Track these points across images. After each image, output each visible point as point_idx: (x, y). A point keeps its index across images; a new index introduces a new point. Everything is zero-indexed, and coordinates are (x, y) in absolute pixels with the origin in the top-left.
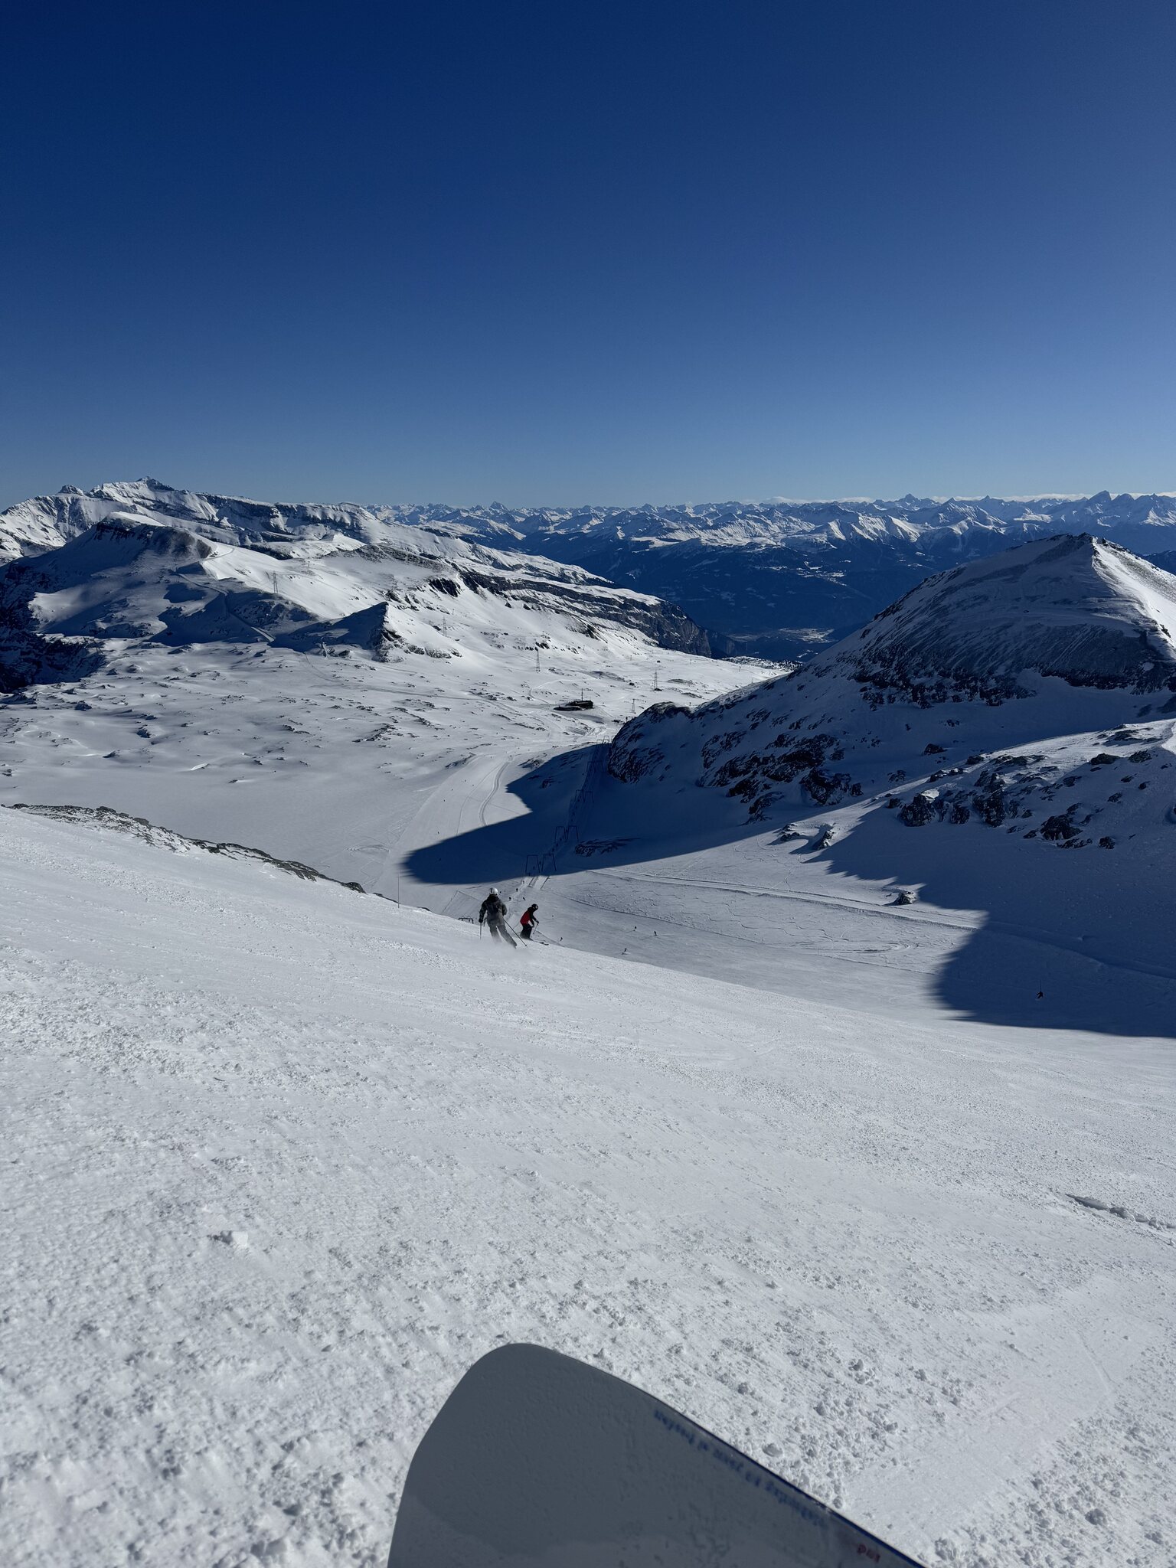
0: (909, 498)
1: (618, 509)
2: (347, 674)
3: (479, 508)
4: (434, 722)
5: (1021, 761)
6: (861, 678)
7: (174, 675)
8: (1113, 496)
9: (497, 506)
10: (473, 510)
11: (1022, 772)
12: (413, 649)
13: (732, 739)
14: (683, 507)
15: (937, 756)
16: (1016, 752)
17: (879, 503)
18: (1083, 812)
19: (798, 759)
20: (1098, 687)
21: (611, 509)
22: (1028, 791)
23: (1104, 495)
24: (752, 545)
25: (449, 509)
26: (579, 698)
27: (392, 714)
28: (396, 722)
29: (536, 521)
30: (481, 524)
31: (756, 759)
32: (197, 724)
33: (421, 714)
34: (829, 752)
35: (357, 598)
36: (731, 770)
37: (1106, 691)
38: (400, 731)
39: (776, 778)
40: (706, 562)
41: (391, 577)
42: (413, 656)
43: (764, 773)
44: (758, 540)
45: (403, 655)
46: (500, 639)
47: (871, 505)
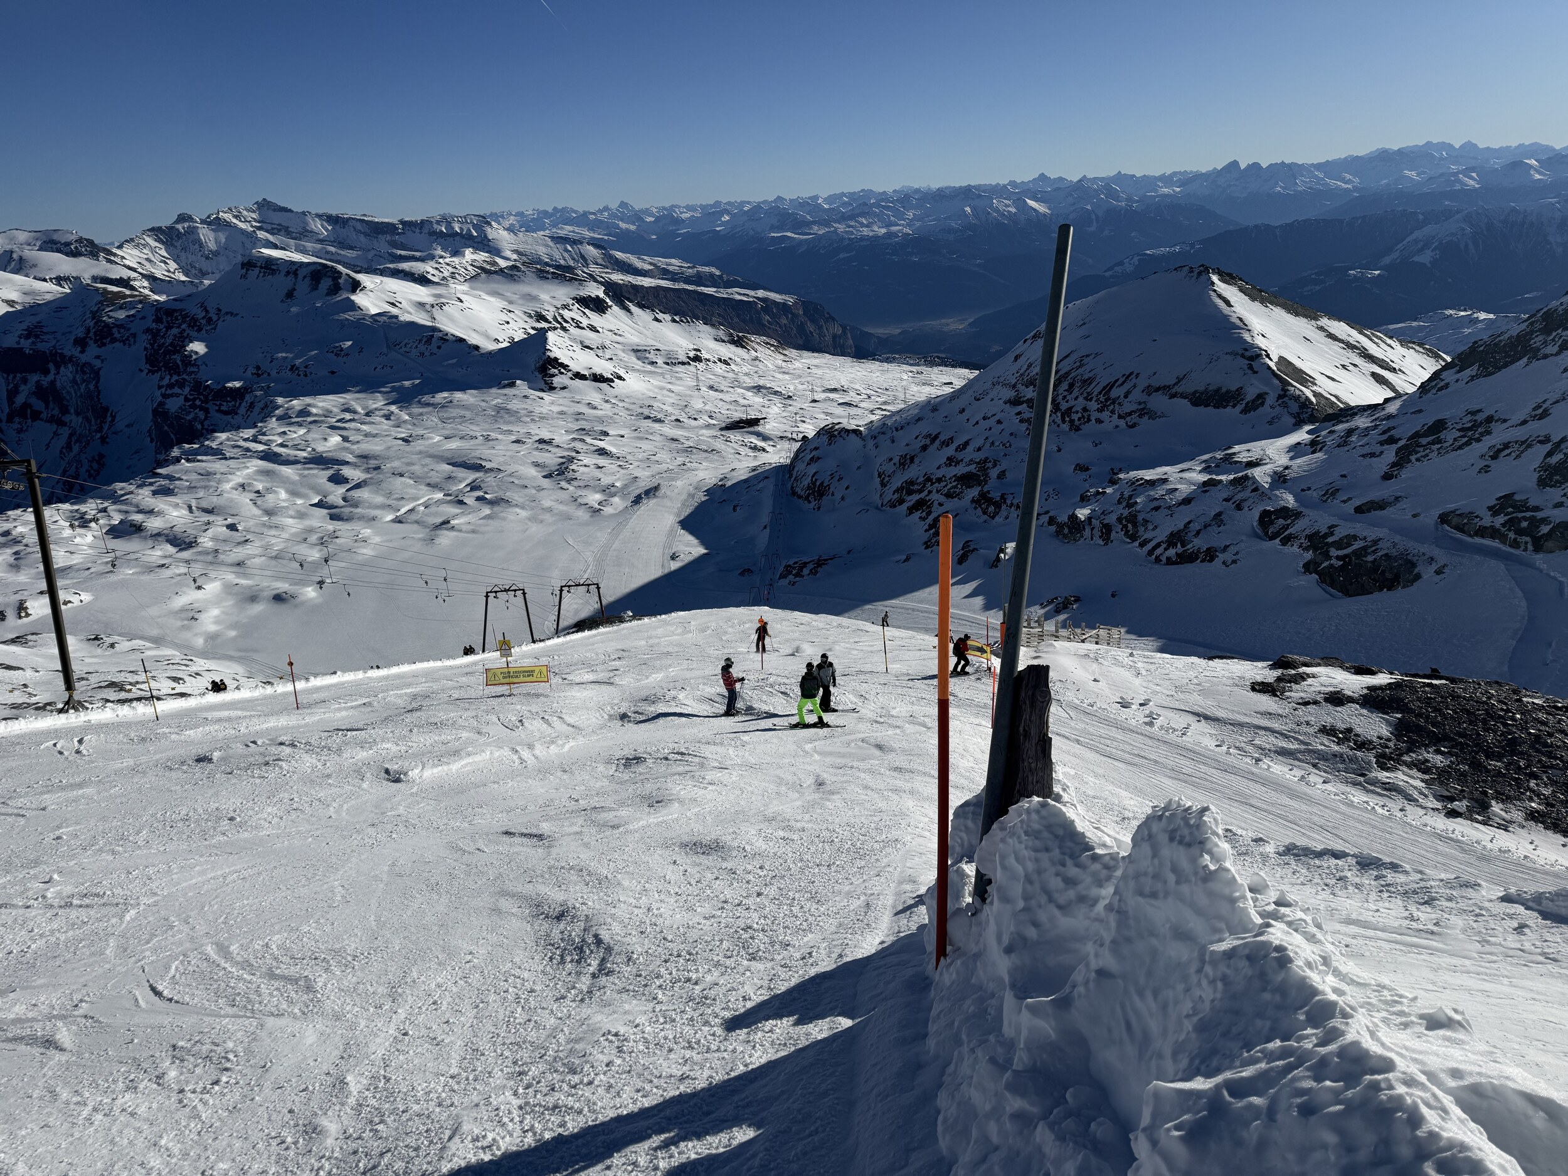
0: (1043, 176)
1: (749, 203)
2: (515, 405)
3: (606, 209)
4: (613, 450)
5: (1152, 483)
6: (1015, 402)
7: (348, 416)
8: (1243, 166)
9: (623, 204)
10: (601, 211)
11: (1152, 493)
12: (578, 376)
13: (906, 461)
14: (816, 197)
15: (1084, 475)
16: (1149, 475)
17: (1013, 183)
18: (1195, 526)
19: (967, 480)
20: (1215, 407)
21: (743, 203)
22: (1157, 509)
23: (1234, 164)
24: (889, 235)
25: (575, 212)
26: (744, 417)
27: (573, 444)
28: (578, 452)
29: (668, 219)
30: (608, 227)
31: (929, 479)
32: (388, 466)
33: (601, 444)
34: (994, 473)
35: (508, 323)
36: (908, 487)
37: (1222, 410)
38: (586, 462)
39: (949, 495)
40: (842, 256)
41: (534, 298)
42: (578, 382)
43: (938, 491)
44: (894, 229)
45: (568, 382)
46: (652, 356)
47: (1005, 186)
